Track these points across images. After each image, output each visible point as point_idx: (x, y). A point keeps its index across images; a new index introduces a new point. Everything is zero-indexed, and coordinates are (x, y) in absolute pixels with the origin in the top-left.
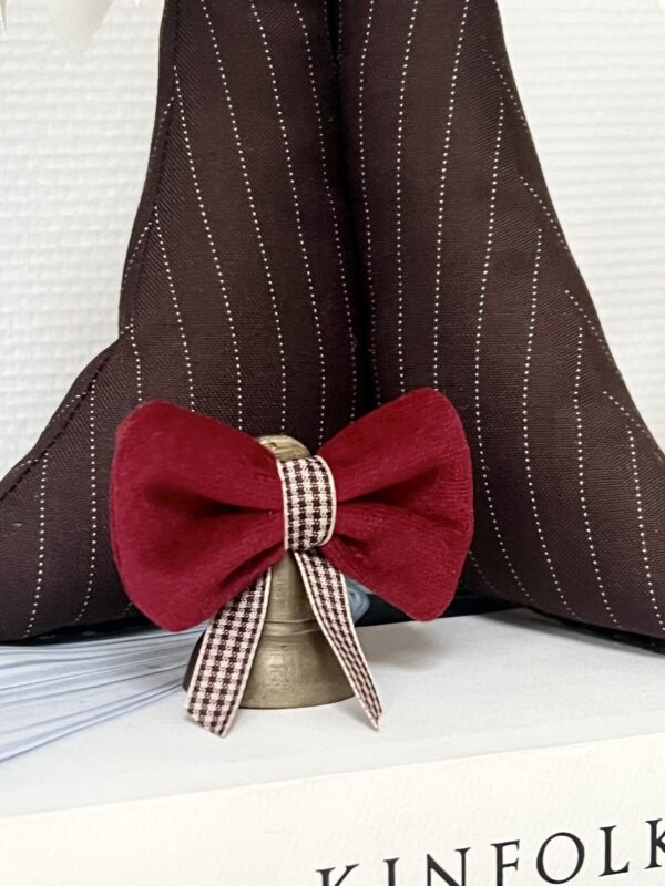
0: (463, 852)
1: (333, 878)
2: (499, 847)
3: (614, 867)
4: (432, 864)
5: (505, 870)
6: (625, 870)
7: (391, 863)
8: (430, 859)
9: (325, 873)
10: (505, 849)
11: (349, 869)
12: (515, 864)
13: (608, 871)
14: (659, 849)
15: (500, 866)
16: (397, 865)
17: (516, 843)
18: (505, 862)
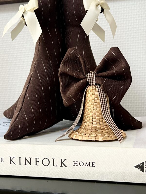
0: (31, 158)
2: (36, 158)
6: (57, 166)
7: (20, 158)
8: (25, 158)
12: (39, 161)
13: (54, 166)
14: (62, 164)
15: (36, 161)
17: (39, 158)
18: (37, 161)
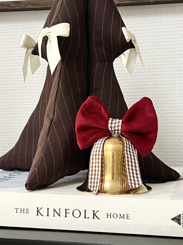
0: (60, 209)
1: (39, 209)
3: (86, 217)
4: (54, 210)
5: (67, 214)
6: (88, 218)
7: (48, 209)
9: (38, 208)
10: (67, 210)
11: (41, 208)
12: (69, 213)
14: (95, 216)
16: (49, 209)
17: (69, 209)
18: (67, 212)
